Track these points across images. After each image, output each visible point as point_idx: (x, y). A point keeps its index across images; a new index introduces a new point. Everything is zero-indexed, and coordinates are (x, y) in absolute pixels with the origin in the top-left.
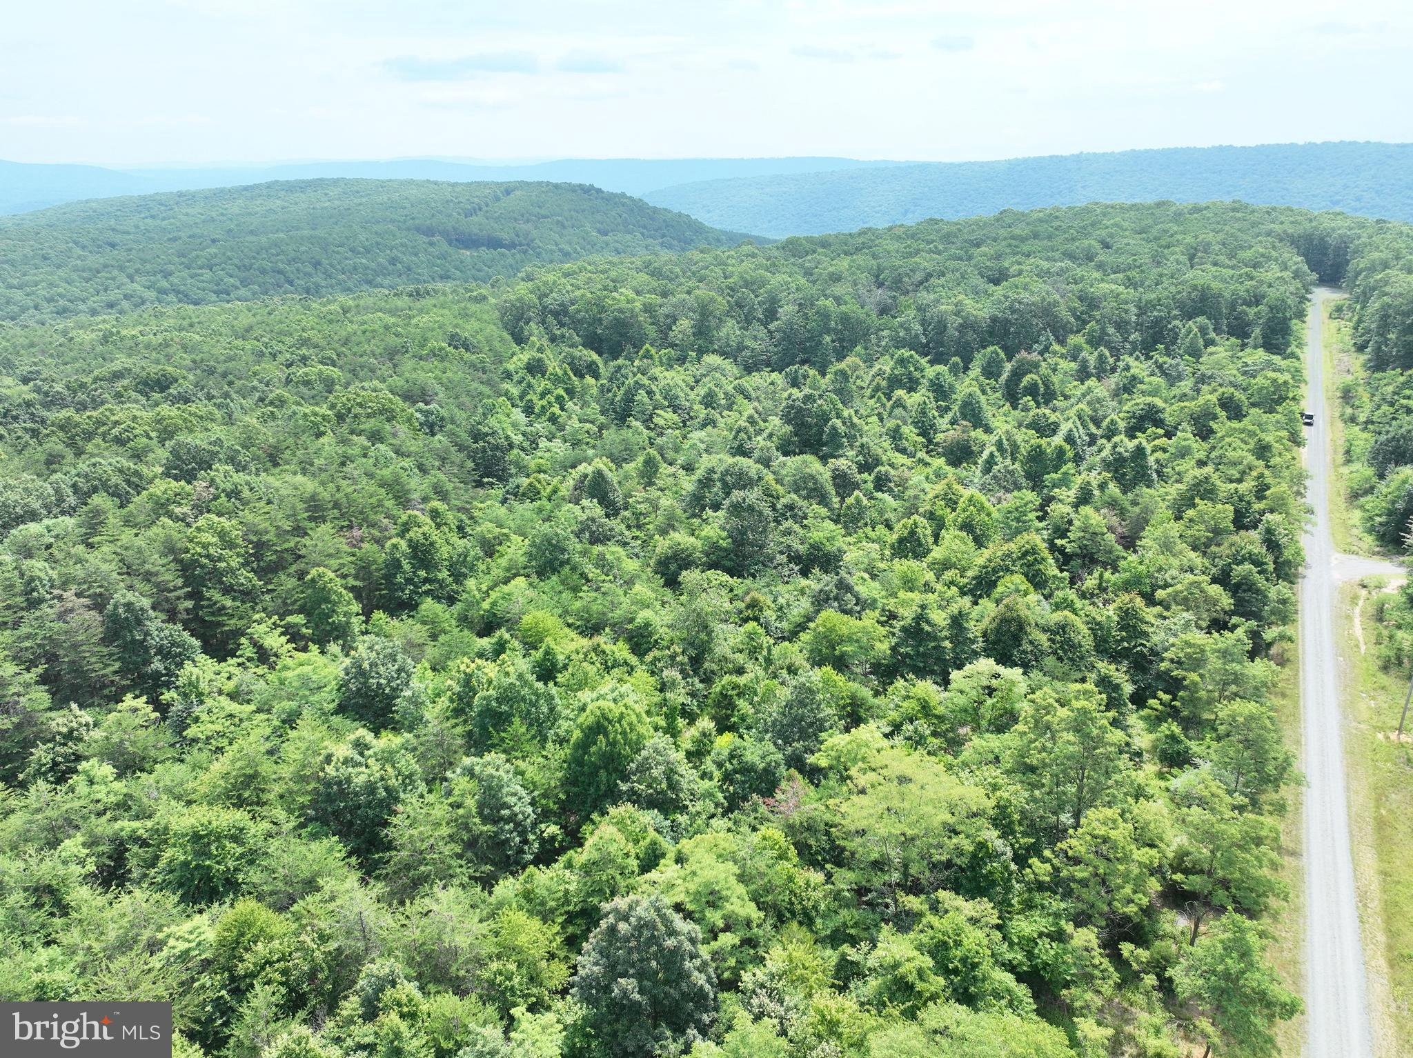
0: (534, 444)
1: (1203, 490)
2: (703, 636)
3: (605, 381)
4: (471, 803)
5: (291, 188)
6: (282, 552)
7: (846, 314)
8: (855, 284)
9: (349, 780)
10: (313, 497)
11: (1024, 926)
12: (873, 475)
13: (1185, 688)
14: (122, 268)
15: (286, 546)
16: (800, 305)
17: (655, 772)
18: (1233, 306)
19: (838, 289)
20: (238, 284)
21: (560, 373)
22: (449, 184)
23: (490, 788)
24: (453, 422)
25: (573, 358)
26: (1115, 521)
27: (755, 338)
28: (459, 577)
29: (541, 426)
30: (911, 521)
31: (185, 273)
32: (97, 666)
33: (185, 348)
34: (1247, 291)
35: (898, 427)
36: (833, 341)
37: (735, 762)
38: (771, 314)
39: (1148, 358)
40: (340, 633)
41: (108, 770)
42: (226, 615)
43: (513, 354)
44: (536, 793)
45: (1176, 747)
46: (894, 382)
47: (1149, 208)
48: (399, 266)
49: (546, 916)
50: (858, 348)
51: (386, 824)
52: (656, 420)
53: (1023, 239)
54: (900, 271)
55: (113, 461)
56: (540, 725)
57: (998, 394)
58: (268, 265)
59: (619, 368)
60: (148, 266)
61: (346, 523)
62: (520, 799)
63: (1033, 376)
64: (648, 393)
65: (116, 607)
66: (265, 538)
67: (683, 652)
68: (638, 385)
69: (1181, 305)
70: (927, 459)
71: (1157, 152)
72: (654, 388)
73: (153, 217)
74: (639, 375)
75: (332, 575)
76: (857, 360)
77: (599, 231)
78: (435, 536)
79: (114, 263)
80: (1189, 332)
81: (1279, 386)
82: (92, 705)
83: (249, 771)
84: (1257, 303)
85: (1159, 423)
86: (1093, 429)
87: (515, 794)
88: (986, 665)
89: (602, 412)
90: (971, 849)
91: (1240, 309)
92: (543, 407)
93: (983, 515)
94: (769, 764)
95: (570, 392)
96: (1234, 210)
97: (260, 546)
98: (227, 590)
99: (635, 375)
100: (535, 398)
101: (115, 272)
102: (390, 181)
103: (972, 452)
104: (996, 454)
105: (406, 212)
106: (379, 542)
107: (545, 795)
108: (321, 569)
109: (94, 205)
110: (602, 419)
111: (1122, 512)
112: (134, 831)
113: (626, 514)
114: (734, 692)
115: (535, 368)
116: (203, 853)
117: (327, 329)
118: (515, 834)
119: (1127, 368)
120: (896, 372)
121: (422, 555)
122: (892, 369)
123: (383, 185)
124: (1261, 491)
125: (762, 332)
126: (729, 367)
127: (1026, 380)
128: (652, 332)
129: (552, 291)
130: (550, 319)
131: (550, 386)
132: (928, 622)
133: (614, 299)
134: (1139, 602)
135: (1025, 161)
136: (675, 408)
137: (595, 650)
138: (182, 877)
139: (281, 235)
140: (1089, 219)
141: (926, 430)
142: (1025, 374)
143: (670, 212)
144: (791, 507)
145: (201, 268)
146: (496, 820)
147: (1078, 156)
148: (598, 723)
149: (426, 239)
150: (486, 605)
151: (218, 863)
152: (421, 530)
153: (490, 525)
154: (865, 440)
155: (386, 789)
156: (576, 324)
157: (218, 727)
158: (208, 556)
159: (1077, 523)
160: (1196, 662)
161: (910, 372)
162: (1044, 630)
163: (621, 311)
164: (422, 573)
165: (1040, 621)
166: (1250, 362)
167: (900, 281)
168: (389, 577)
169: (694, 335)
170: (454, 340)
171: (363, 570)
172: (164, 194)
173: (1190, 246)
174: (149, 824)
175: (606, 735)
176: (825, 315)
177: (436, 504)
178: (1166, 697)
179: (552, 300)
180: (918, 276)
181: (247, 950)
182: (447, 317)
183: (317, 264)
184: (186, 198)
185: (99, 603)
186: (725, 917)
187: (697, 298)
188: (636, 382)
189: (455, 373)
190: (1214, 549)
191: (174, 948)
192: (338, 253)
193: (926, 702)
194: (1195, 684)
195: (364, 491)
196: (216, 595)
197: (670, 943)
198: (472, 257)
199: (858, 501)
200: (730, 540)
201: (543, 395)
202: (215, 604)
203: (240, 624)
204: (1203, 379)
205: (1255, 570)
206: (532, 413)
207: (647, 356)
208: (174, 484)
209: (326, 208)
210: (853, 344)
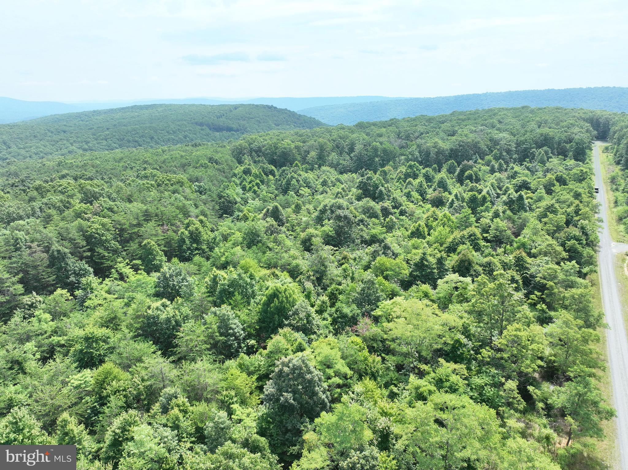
0: (246, 202)
1: (551, 209)
2: (322, 268)
3: (278, 177)
4: (215, 327)
5: (141, 108)
6: (131, 233)
7: (385, 148)
8: (389, 137)
9: (158, 317)
10: (146, 211)
11: (477, 381)
12: (399, 210)
13: (548, 289)
14: (68, 140)
15: (133, 231)
16: (365, 145)
17: (301, 316)
18: (559, 143)
19: (381, 139)
20: (118, 146)
21: (258, 173)
22: (210, 106)
23: (224, 320)
24: (210, 190)
25: (264, 168)
26: (511, 225)
27: (344, 160)
28: (211, 249)
29: (249, 195)
30: (417, 224)
31: (95, 142)
32: (45, 277)
33: (93, 166)
34: (566, 137)
35: (410, 192)
36: (379, 161)
37: (338, 313)
38: (352, 150)
39: (521, 165)
40: (157, 268)
41: (48, 316)
42: (105, 259)
43: (237, 167)
44: (245, 325)
45: (545, 315)
46: (407, 176)
47: (519, 109)
48: (188, 139)
49: (250, 374)
50: (391, 162)
51: (175, 337)
52: (300, 191)
53: (463, 120)
54: (409, 132)
55: (58, 198)
56: (248, 298)
57: (454, 180)
58: (131, 139)
59: (284, 170)
60: (79, 139)
61: (161, 223)
62: (237, 326)
63: (470, 171)
64: (297, 181)
65: (53, 252)
66: (124, 227)
67: (313, 276)
68: (292, 177)
69: (536, 143)
70: (423, 205)
71: (521, 92)
72: (300, 179)
73: (82, 121)
74: (293, 173)
75: (154, 243)
76: (390, 168)
77: (275, 124)
78: (201, 229)
79: (65, 138)
80: (540, 153)
81: (583, 173)
82: (42, 294)
83: (113, 315)
84: (571, 142)
85: (528, 188)
86: (499, 191)
87: (235, 324)
88: (454, 277)
89: (276, 189)
90: (452, 342)
91: (562, 145)
92: (250, 187)
93: (450, 222)
94: (354, 314)
95: (262, 182)
96: (557, 109)
97: (122, 230)
98: (106, 249)
99: (291, 173)
100: (247, 184)
101: (65, 142)
102: (185, 105)
103: (443, 202)
104: (455, 200)
105: (191, 117)
106: (176, 232)
107: (249, 327)
108: (149, 240)
109: (57, 116)
110: (276, 192)
111: (513, 222)
112: (59, 341)
113: (288, 225)
114: (337, 292)
115: (247, 172)
116: (89, 346)
117: (155, 158)
118: (235, 342)
119: (513, 168)
120: (408, 171)
121: (195, 237)
122: (406, 170)
123: (181, 106)
124: (577, 212)
125: (348, 158)
126: (333, 172)
127: (466, 174)
128: (299, 157)
129: (254, 142)
130: (254, 153)
131: (253, 179)
132: (427, 261)
133: (282, 144)
134: (524, 254)
135: (462, 96)
136: (309, 187)
137: (273, 274)
138: (79, 358)
139: (137, 126)
140: (492, 113)
141: (422, 194)
142: (466, 171)
143: (306, 116)
144: (362, 221)
145: (102, 140)
146: (226, 335)
147: (486, 94)
148: (274, 293)
149: (200, 127)
150: (223, 259)
151: (96, 351)
152: (195, 227)
153: (226, 228)
154: (394, 196)
155: (176, 322)
156: (265, 155)
157: (100, 302)
158: (97, 233)
159: (493, 226)
160: (553, 277)
161: (414, 171)
162: (480, 266)
163: (285, 148)
164: (195, 245)
165: (479, 262)
166: (568, 164)
167: (409, 137)
168: (180, 246)
169: (317, 158)
170: (211, 160)
171: (168, 243)
172: (87, 112)
173: (538, 122)
174: (65, 338)
175: (278, 299)
176: (376, 150)
177: (201, 217)
178: (539, 294)
179: (254, 146)
180: (417, 134)
181: (108, 385)
182: (209, 153)
183: (152, 138)
184: (96, 113)
185: (47, 250)
186: (334, 372)
187: (319, 143)
188: (292, 176)
189: (211, 172)
190: (557, 235)
191: (73, 383)
192: (161, 133)
193: (427, 293)
194: (552, 286)
195: (169, 210)
196: (101, 250)
197: (308, 376)
198: (220, 135)
199: (391, 220)
200: (334, 232)
201: (250, 182)
202: (101, 254)
203: (111, 264)
204: (548, 171)
205: (576, 243)
206: (246, 190)
207: (297, 165)
208: (84, 205)
209: (157, 116)
210: (388, 161)
